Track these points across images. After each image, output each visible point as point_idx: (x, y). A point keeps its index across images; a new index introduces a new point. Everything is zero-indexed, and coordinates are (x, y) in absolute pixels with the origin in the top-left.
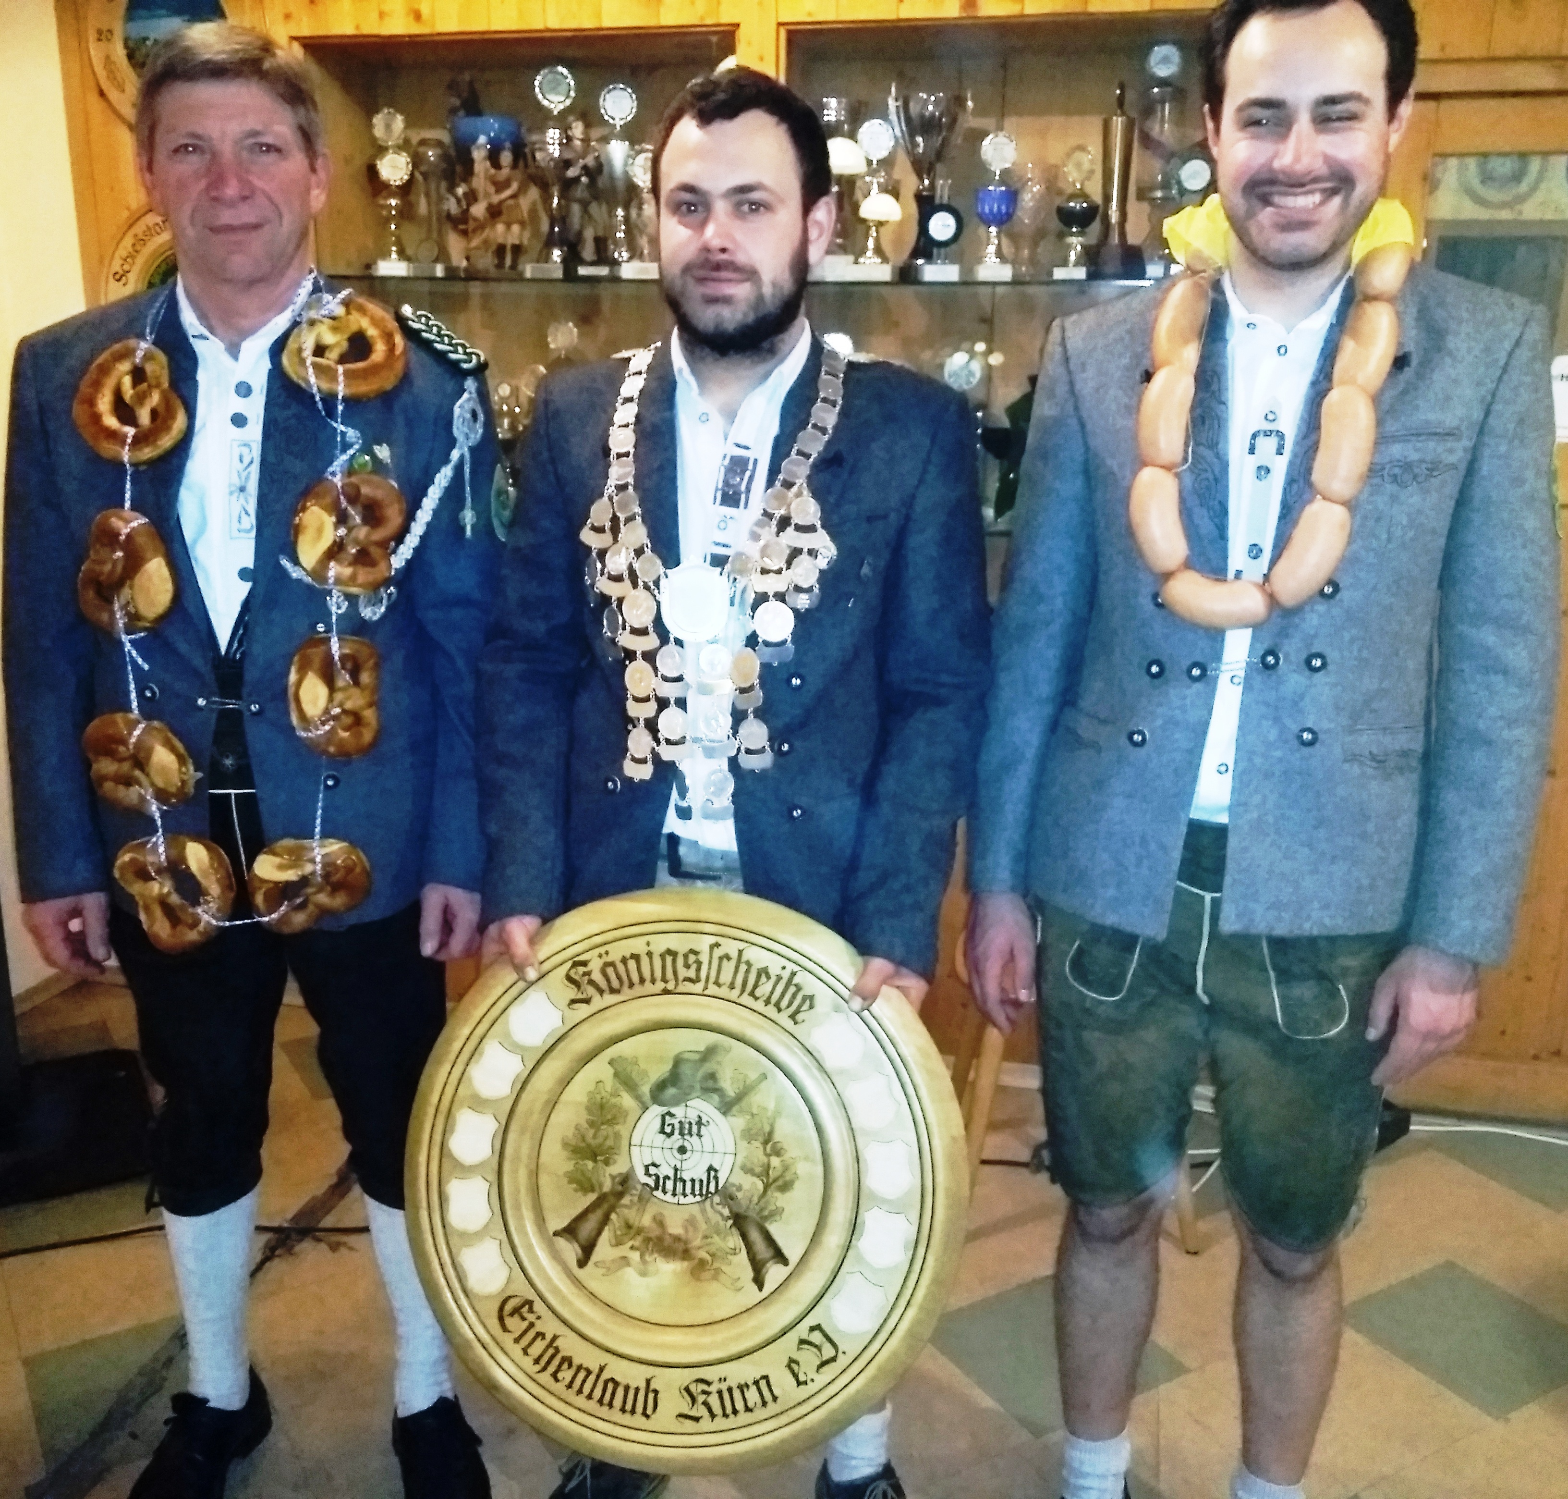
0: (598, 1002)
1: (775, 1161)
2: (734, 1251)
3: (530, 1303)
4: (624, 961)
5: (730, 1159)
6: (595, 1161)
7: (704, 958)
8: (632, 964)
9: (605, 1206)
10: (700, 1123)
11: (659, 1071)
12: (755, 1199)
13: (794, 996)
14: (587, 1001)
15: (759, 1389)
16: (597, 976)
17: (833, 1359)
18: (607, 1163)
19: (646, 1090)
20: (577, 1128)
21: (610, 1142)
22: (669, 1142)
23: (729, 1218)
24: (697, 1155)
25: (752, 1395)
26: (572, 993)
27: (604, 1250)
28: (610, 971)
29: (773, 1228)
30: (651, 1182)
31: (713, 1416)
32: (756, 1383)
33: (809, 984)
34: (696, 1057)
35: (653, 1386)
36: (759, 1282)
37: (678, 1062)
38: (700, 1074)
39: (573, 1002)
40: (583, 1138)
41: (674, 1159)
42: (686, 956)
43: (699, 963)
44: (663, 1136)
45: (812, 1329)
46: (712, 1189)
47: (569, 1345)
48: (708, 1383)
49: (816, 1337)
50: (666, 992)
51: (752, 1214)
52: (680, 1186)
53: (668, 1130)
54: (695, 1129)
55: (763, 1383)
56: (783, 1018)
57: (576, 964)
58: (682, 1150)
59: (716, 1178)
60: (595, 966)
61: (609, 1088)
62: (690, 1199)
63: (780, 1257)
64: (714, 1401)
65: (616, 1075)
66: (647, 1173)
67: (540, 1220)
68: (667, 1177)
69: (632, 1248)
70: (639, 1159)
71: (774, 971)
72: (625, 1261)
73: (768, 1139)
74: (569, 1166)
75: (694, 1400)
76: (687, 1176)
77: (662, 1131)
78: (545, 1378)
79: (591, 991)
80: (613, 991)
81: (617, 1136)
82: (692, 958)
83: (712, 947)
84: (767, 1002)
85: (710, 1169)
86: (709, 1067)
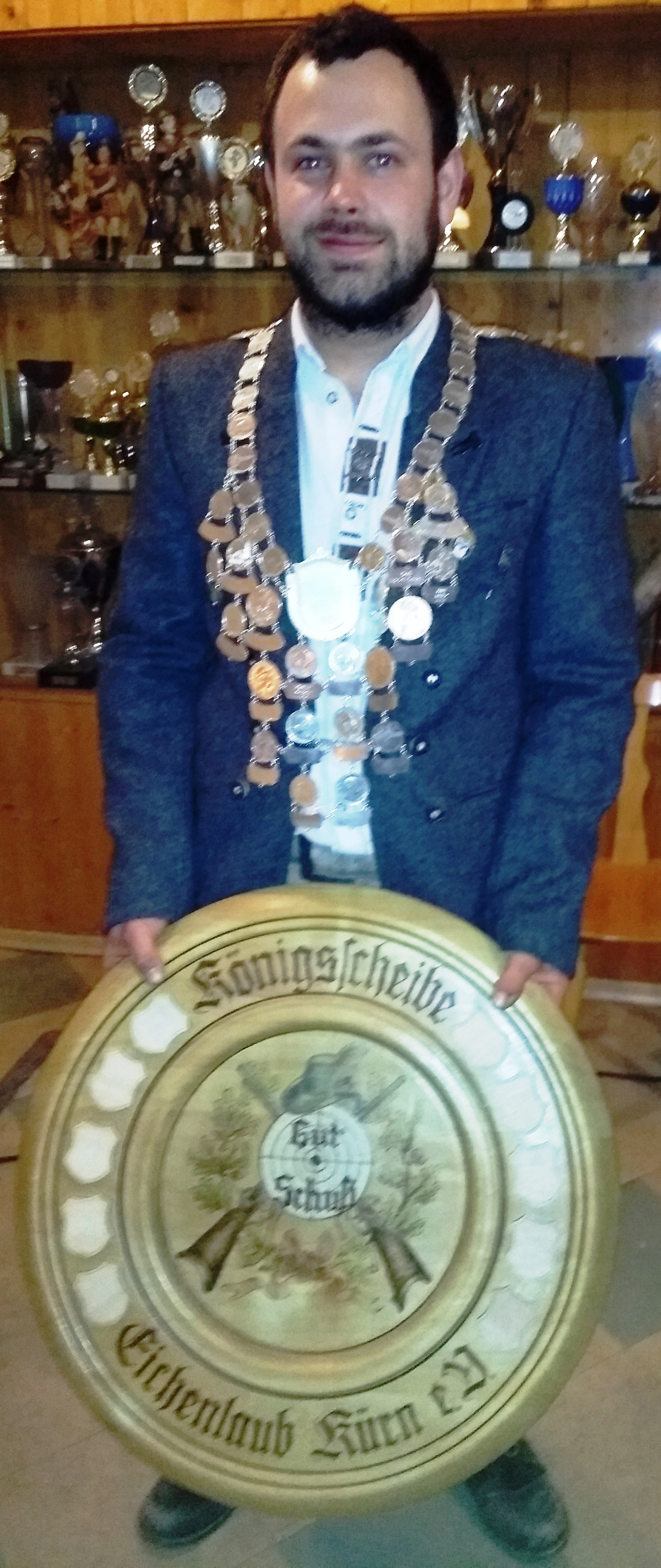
0: (226, 1004)
1: (415, 1170)
2: (373, 1269)
3: (152, 1335)
4: (255, 960)
5: (366, 1170)
6: (223, 1175)
7: (339, 955)
8: (262, 963)
9: (232, 1225)
10: (334, 1131)
11: (292, 1077)
12: (394, 1211)
13: (434, 992)
14: (215, 1004)
15: (402, 1421)
16: (225, 977)
17: (481, 1384)
18: (235, 1176)
19: (277, 1096)
20: (203, 1139)
21: (238, 1155)
22: (301, 1152)
23: (366, 1232)
24: (331, 1167)
25: (395, 1428)
26: (199, 996)
27: (231, 1272)
28: (239, 970)
29: (415, 1243)
30: (282, 1195)
31: (352, 1452)
32: (399, 1413)
33: (448, 980)
34: (330, 1060)
35: (286, 1419)
36: (398, 1301)
37: (311, 1066)
38: (335, 1078)
39: (201, 1005)
40: (210, 1151)
41: (307, 1170)
42: (320, 954)
43: (334, 961)
44: (293, 1148)
45: (458, 1351)
46: (348, 1201)
47: (195, 1376)
48: (348, 1415)
49: (462, 1360)
50: (299, 992)
51: (391, 1227)
52: (313, 1199)
53: (300, 1139)
54: (329, 1137)
55: (406, 1416)
56: (423, 1017)
57: (203, 965)
58: (316, 1160)
59: (352, 1190)
60: (224, 965)
61: (237, 1095)
62: (325, 1213)
63: (420, 1272)
64: (354, 1437)
65: (246, 1082)
66: (278, 1187)
67: (163, 1243)
68: (299, 1191)
69: (262, 1269)
70: (270, 1170)
71: (413, 968)
72: (255, 1282)
73: (407, 1146)
74: (195, 1181)
75: (330, 1432)
76: (321, 1188)
77: (294, 1141)
78: (170, 1416)
79: (218, 993)
80: (241, 992)
81: (247, 1147)
82: (326, 955)
83: (347, 946)
84: (406, 1000)
85: (346, 1180)
86: (343, 1070)
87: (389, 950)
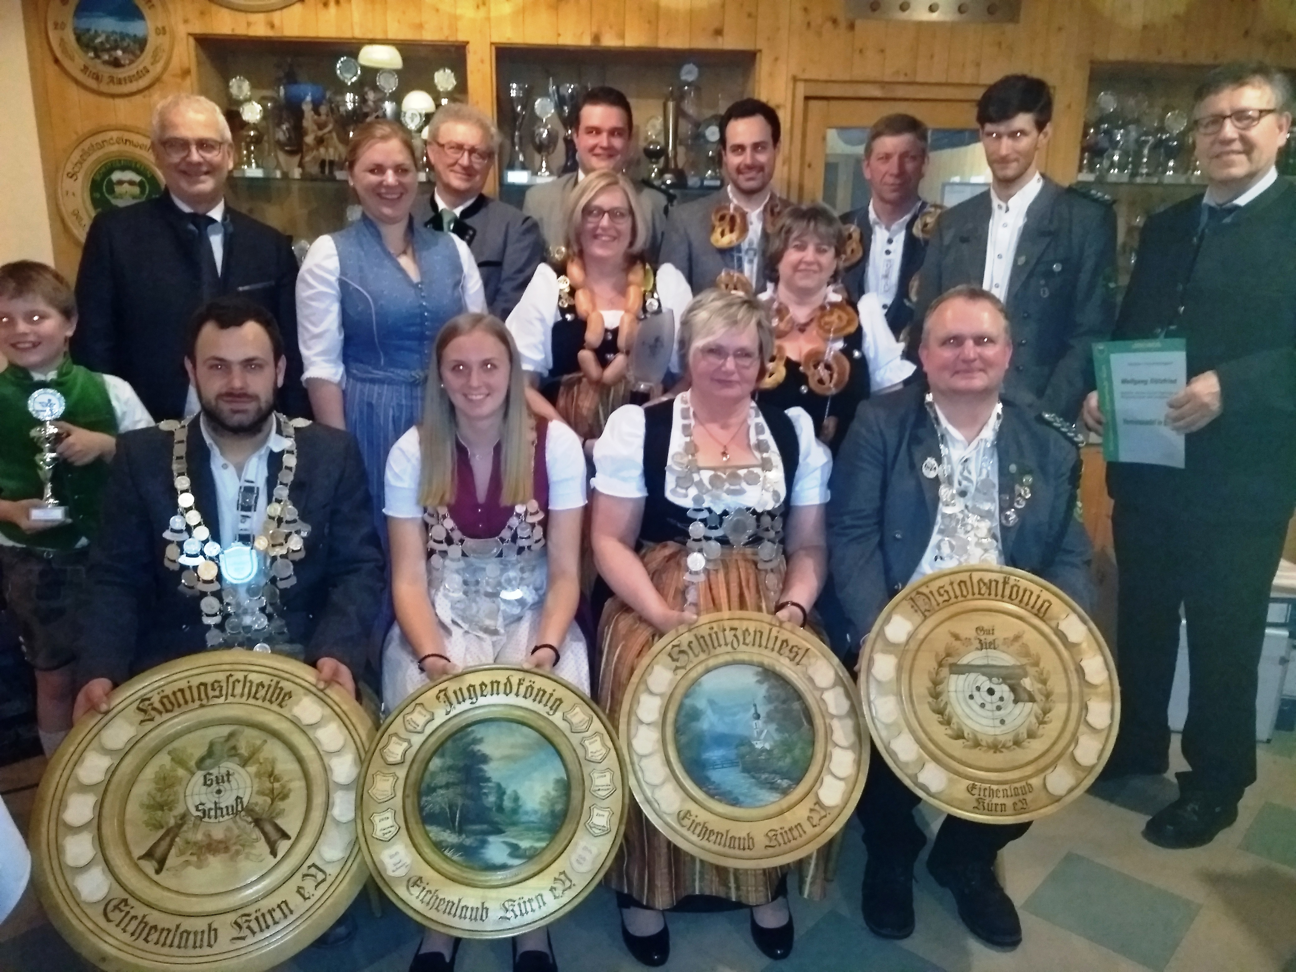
0: (158, 719)
1: (277, 785)
2: (257, 840)
3: (125, 901)
4: (174, 693)
5: (248, 791)
6: (163, 810)
7: (224, 684)
8: (179, 695)
9: (171, 835)
10: (228, 774)
11: (201, 751)
12: (267, 809)
13: (279, 694)
14: (152, 720)
15: (281, 910)
16: (158, 705)
17: (324, 880)
18: (170, 810)
19: (192, 763)
20: (149, 794)
21: (171, 798)
22: (210, 789)
23: (251, 823)
24: (228, 793)
25: (278, 914)
26: (141, 716)
27: (171, 861)
28: (166, 701)
29: (279, 822)
30: (200, 814)
31: (254, 933)
32: (279, 906)
33: (287, 686)
34: (222, 740)
35: (213, 926)
36: (274, 853)
37: (211, 745)
38: (226, 749)
39: (142, 721)
40: (154, 798)
41: (215, 797)
42: (213, 685)
43: (221, 687)
44: (205, 787)
45: (309, 867)
46: (240, 808)
47: (154, 917)
48: (249, 915)
49: (313, 871)
50: (202, 706)
51: (264, 816)
52: (219, 812)
53: (209, 782)
54: (225, 778)
55: (283, 906)
56: (275, 707)
57: (143, 700)
58: (219, 792)
59: (242, 802)
60: (156, 700)
61: (168, 767)
62: (226, 817)
63: (285, 836)
64: (254, 925)
65: (173, 759)
66: (198, 810)
67: (129, 853)
68: (210, 809)
69: (192, 854)
70: (191, 803)
71: (266, 683)
72: (187, 863)
73: (271, 775)
74: (145, 817)
75: (240, 927)
76: (223, 805)
77: (205, 783)
78: (141, 943)
79: (153, 713)
80: (167, 711)
81: (176, 793)
82: (216, 685)
83: (228, 678)
84: (264, 700)
85: (238, 798)
86: (232, 743)
87: (252, 677)
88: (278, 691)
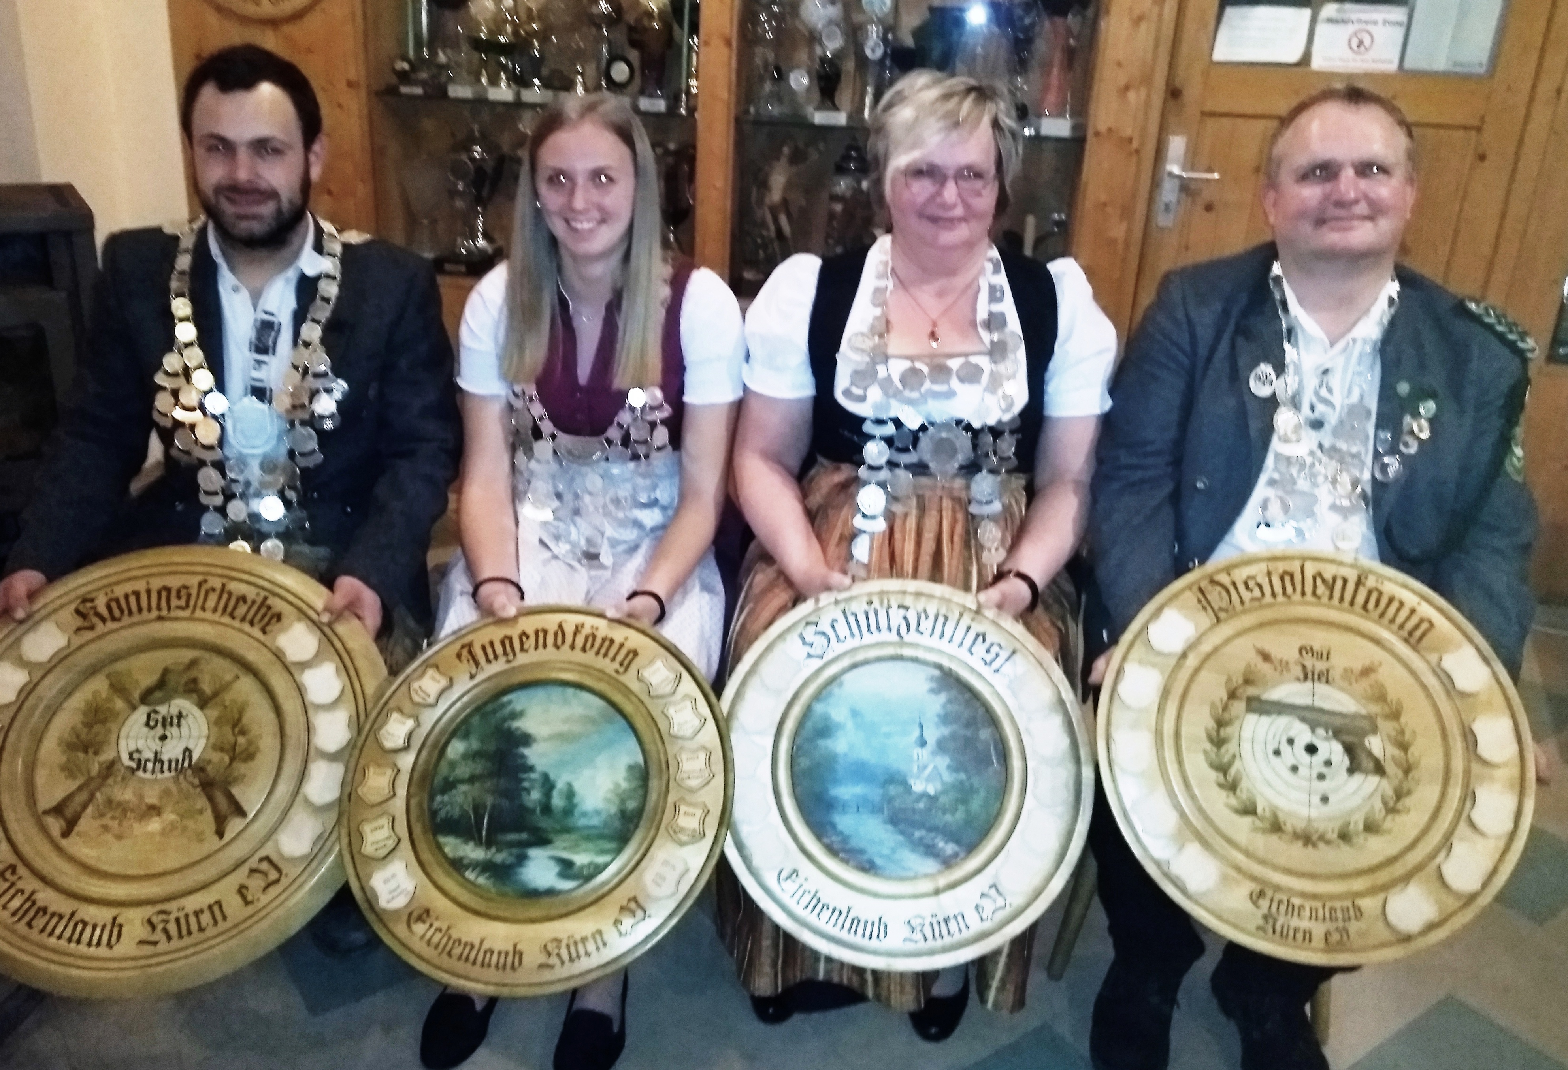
0: (100, 628)
1: (241, 740)
2: (201, 812)
3: (13, 868)
4: (127, 597)
5: (203, 742)
6: (86, 751)
7: (194, 592)
8: (133, 600)
9: (91, 787)
10: (180, 716)
11: (150, 680)
12: (222, 770)
13: (264, 615)
14: (92, 628)
15: (212, 913)
16: (102, 609)
17: (277, 881)
18: (96, 753)
19: (136, 695)
20: (73, 729)
21: (100, 737)
22: (152, 733)
23: (198, 786)
24: (175, 742)
25: (206, 918)
26: (79, 622)
27: (87, 822)
28: (114, 605)
29: (236, 791)
30: (134, 765)
31: (169, 938)
32: (210, 907)
33: (278, 605)
34: (181, 667)
35: (119, 921)
36: (220, 834)
37: (166, 672)
38: (183, 680)
39: (79, 629)
40: (78, 736)
41: (156, 745)
42: (179, 592)
43: (189, 596)
44: (146, 729)
45: (261, 860)
46: (186, 764)
47: (46, 897)
48: (169, 913)
49: (265, 866)
50: (160, 618)
51: (217, 779)
52: (158, 765)
53: (152, 723)
54: (175, 721)
55: (216, 909)
56: (256, 632)
57: (84, 601)
58: (163, 738)
59: (191, 757)
60: (101, 602)
61: (104, 695)
62: (167, 774)
63: (240, 811)
64: (172, 928)
65: (112, 686)
66: (131, 757)
67: (32, 803)
68: (147, 760)
69: (112, 817)
70: (125, 747)
71: (250, 597)
72: (105, 829)
73: (236, 724)
74: (64, 759)
75: (153, 927)
76: (165, 757)
77: (147, 724)
78: (22, 927)
79: (95, 620)
80: (114, 619)
81: (107, 732)
82: (183, 592)
83: (200, 585)
84: (243, 620)
85: (187, 749)
86: (191, 673)
87: (233, 586)
88: (263, 610)
